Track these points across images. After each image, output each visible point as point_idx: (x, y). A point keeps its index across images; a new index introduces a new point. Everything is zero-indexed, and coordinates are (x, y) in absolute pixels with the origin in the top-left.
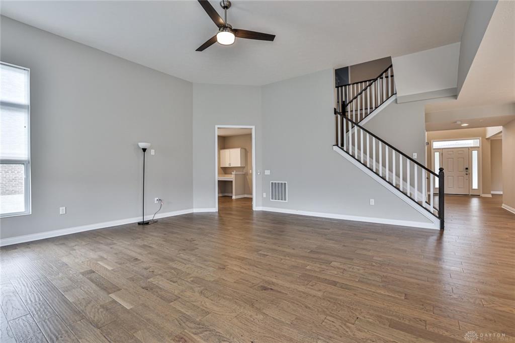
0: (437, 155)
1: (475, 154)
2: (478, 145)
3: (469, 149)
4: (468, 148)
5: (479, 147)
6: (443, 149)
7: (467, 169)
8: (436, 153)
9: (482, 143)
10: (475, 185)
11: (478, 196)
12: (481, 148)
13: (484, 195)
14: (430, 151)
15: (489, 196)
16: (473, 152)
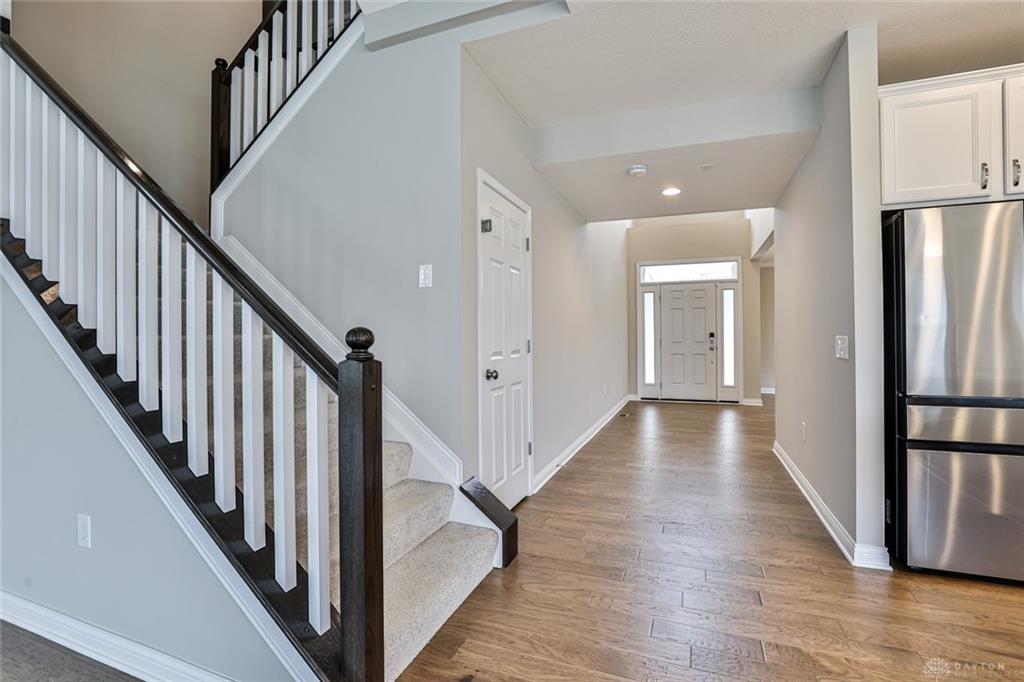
0: (649, 298)
1: (729, 296)
2: (736, 277)
3: (716, 286)
4: (715, 282)
5: (737, 282)
6: (661, 284)
7: (712, 335)
8: (646, 295)
9: (742, 271)
10: (729, 379)
11: (733, 404)
12: (740, 282)
13: (747, 400)
14: (633, 290)
15: (758, 403)
16: (725, 292)
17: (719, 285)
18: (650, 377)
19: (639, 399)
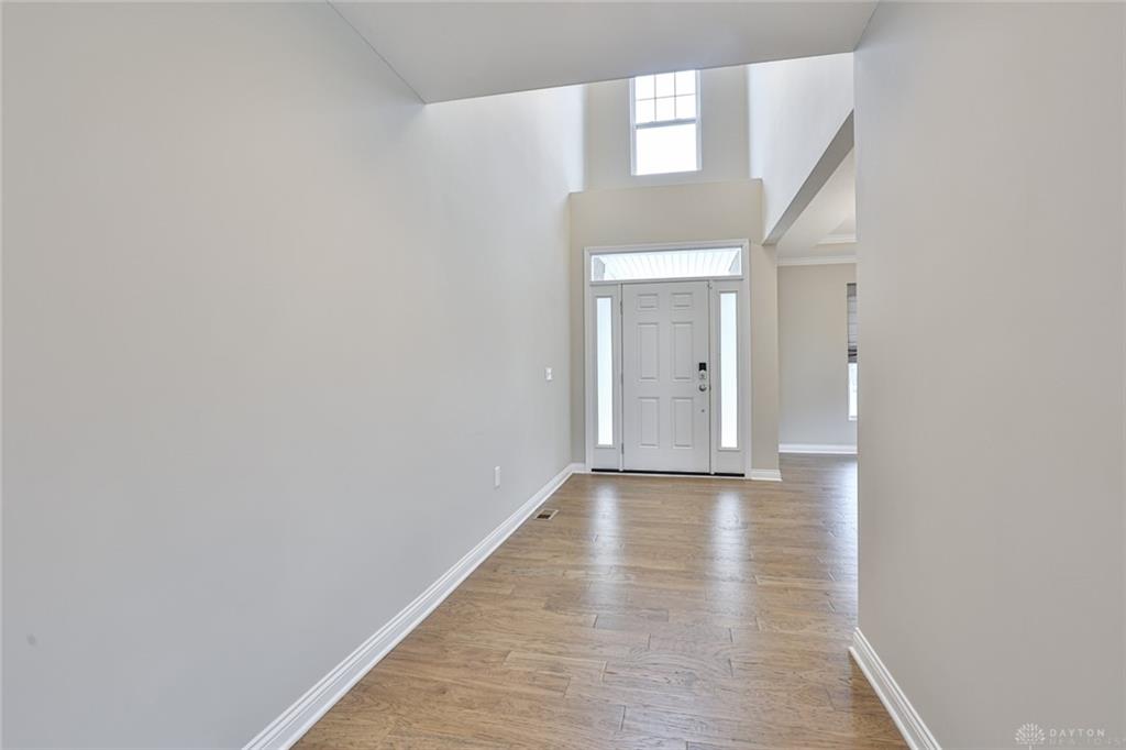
0: (604, 307)
1: (728, 303)
2: (739, 273)
3: (709, 287)
4: (708, 281)
5: (741, 279)
6: (623, 283)
7: (703, 366)
8: (599, 301)
9: (750, 262)
10: (729, 438)
11: (736, 478)
12: (748, 280)
13: (754, 472)
14: (579, 292)
15: (774, 475)
16: (723, 295)
17: (712, 287)
18: (605, 436)
19: (589, 471)
